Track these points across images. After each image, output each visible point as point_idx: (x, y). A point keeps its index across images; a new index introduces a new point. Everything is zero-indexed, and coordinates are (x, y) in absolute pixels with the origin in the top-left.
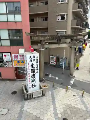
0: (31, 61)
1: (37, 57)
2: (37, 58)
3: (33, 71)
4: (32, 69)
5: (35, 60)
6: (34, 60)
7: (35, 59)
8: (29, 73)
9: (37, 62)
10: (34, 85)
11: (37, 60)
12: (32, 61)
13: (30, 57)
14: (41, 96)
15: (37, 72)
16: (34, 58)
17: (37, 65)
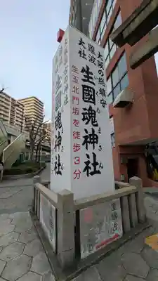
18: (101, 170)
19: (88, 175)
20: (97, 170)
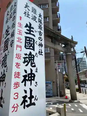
5: (37, 20)
6: (34, 19)
8: (19, 44)
10: (31, 97)
15: (40, 53)
16: (35, 13)
18: (36, 102)
19: (24, 108)
20: (32, 102)
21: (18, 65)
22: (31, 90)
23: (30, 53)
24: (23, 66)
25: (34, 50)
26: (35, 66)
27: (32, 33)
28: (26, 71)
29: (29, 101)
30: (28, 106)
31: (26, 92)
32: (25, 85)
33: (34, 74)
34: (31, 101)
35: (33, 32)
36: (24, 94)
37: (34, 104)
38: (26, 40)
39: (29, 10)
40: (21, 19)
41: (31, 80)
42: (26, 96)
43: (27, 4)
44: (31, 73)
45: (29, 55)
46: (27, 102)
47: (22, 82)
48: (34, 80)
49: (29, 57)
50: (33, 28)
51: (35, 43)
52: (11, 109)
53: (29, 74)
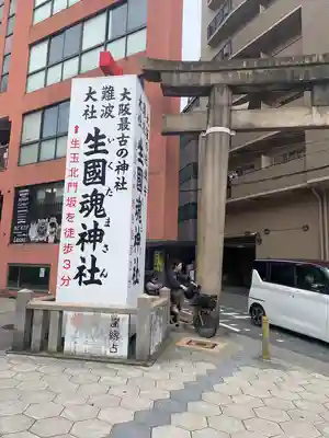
0: (90, 113)
1: (125, 94)
2: (126, 102)
3: (95, 172)
4: (93, 161)
7: (116, 102)
9: (124, 125)
11: (124, 110)
12: (98, 114)
13: (90, 94)
14: (119, 361)
15: (120, 185)
17: (123, 140)
21: (70, 216)
22: (94, 260)
23: (95, 191)
24: (79, 219)
25: (103, 182)
26: (104, 215)
27: (100, 148)
28: (84, 226)
29: (89, 275)
30: (86, 283)
31: (83, 260)
32: (82, 249)
33: (101, 230)
34: (92, 276)
35: (103, 144)
36: (81, 264)
37: (99, 282)
38: (86, 168)
39: (95, 100)
40: (76, 132)
41: (94, 242)
42: (84, 267)
43: (91, 88)
44: (96, 229)
45: (91, 197)
46: (85, 275)
47: (78, 244)
48: (100, 241)
49: (92, 200)
50: (104, 137)
51: (107, 168)
52: (59, 282)
53: (90, 231)
